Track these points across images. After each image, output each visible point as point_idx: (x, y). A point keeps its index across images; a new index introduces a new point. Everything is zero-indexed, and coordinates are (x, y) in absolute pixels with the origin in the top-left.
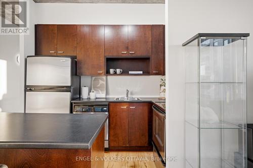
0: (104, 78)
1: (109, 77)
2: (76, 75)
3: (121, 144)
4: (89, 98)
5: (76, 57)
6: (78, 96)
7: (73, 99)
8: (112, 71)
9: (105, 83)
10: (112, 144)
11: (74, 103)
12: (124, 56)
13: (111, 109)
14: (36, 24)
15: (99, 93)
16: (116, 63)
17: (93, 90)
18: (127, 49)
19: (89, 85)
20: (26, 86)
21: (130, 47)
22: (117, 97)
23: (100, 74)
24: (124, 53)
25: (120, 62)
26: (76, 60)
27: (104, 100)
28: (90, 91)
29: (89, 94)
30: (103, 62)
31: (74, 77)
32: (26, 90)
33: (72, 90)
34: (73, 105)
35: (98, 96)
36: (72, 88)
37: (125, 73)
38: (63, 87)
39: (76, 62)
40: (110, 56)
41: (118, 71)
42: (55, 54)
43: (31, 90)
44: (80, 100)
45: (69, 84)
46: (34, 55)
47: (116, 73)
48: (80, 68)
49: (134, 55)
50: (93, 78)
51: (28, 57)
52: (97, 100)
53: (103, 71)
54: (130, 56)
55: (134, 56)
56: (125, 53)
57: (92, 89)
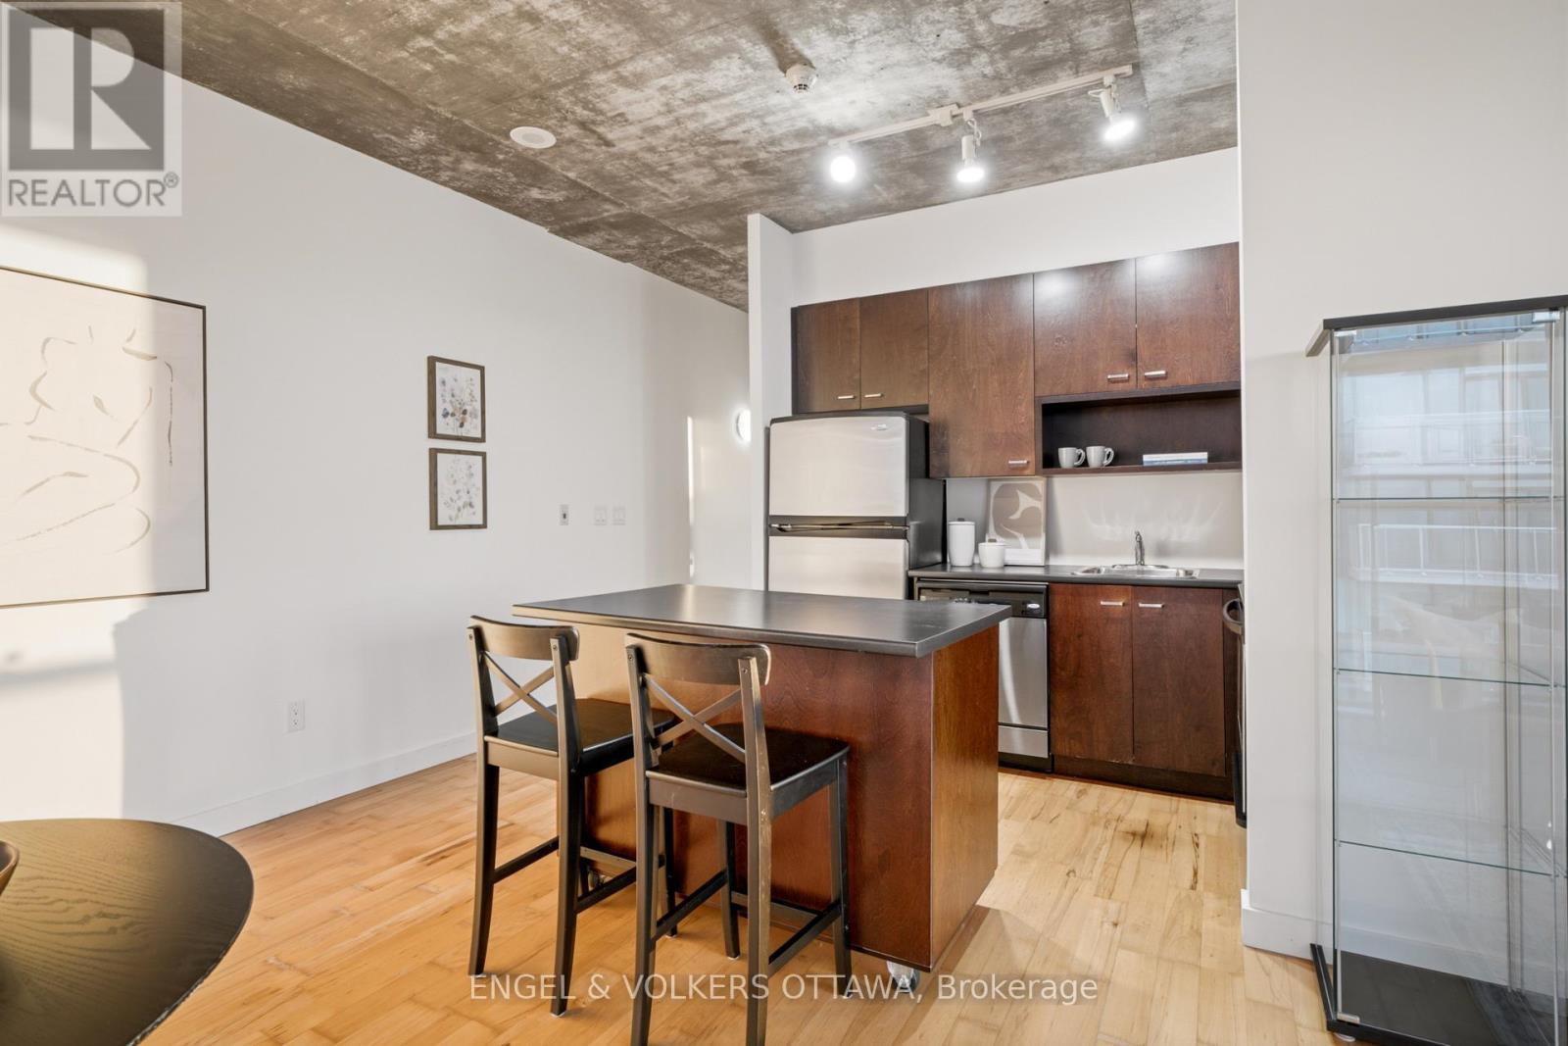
0: (1039, 483)
1: (1060, 483)
2: (927, 475)
3: (1101, 752)
4: (980, 565)
5: (924, 410)
6: (939, 557)
7: (914, 565)
8: (1066, 455)
9: (1040, 505)
10: (1063, 748)
11: (919, 579)
12: (1119, 391)
13: (1057, 607)
14: (796, 305)
15: (1020, 547)
16: (1086, 422)
17: (992, 533)
18: (1133, 357)
19: (979, 512)
20: (769, 519)
21: (1144, 353)
22: (1089, 563)
23: (1017, 471)
24: (1119, 380)
25: (1106, 418)
26: (925, 419)
27: (1039, 572)
28: (980, 537)
29: (976, 551)
30: (1027, 420)
31: (922, 483)
32: (769, 532)
33: (911, 532)
34: (917, 585)
35: (1012, 557)
36: (912, 524)
37: (1124, 460)
38: (881, 521)
39: (927, 426)
40: (1059, 394)
41: (1095, 454)
42: (856, 406)
43: (782, 531)
44: (944, 569)
45: (900, 510)
46: (790, 414)
47: (1085, 463)
48: (944, 449)
49: (1162, 384)
50: (995, 487)
51: (774, 421)
52: (1010, 571)
53: (1029, 457)
54: (1145, 390)
55: (1164, 388)
56: (1123, 381)
57: (991, 528)
